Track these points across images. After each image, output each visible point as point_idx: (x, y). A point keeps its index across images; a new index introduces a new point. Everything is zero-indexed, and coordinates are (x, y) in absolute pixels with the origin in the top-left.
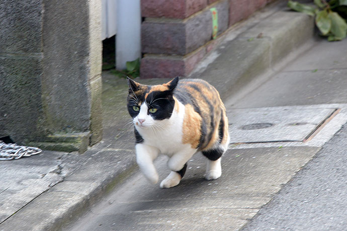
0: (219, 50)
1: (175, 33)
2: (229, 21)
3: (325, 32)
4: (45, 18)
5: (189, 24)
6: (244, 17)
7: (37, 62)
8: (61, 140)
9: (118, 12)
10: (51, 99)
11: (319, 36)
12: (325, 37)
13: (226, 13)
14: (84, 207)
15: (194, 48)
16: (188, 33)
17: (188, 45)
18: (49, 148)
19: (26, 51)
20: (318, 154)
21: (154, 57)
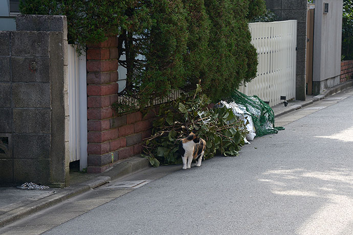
0: (114, 166)
1: (98, 159)
2: (118, 157)
3: (152, 164)
4: (51, 148)
5: (102, 156)
6: (124, 158)
7: (49, 161)
8: (55, 185)
9: (80, 153)
10: (53, 173)
11: (150, 166)
12: (152, 166)
13: (117, 155)
14: (60, 200)
15: (104, 164)
16: (102, 159)
17: (102, 162)
18: (52, 187)
19: (45, 158)
20: (134, 190)
21: (91, 167)
